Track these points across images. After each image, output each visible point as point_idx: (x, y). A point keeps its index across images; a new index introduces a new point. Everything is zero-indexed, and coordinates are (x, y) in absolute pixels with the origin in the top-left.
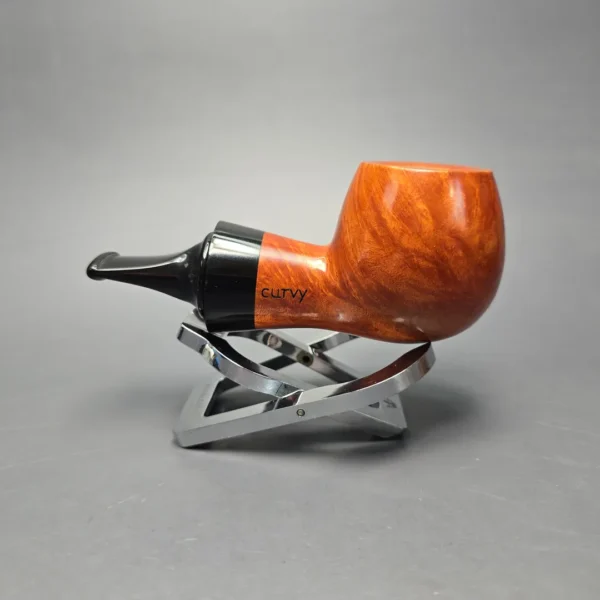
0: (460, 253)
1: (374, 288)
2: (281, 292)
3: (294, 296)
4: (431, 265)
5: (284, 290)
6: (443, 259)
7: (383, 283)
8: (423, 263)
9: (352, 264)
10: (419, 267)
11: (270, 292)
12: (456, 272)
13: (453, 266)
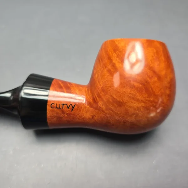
0: (156, 79)
1: (111, 100)
2: (61, 106)
3: (68, 108)
4: (141, 86)
5: (63, 105)
6: (147, 82)
7: (115, 97)
8: (136, 84)
9: (99, 88)
10: (134, 87)
11: (55, 105)
12: (154, 90)
13: (152, 86)
